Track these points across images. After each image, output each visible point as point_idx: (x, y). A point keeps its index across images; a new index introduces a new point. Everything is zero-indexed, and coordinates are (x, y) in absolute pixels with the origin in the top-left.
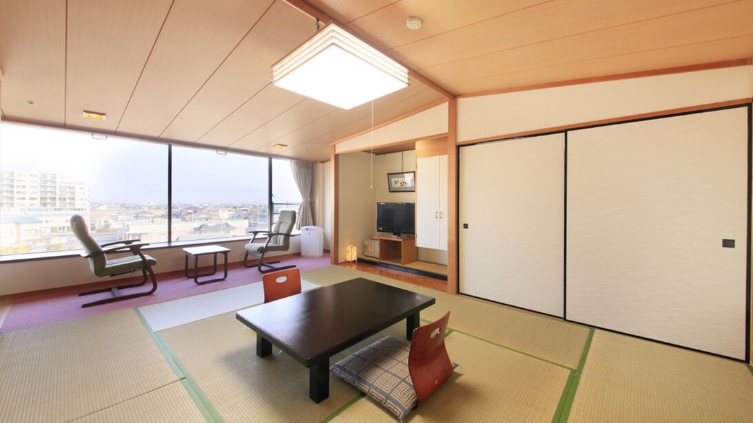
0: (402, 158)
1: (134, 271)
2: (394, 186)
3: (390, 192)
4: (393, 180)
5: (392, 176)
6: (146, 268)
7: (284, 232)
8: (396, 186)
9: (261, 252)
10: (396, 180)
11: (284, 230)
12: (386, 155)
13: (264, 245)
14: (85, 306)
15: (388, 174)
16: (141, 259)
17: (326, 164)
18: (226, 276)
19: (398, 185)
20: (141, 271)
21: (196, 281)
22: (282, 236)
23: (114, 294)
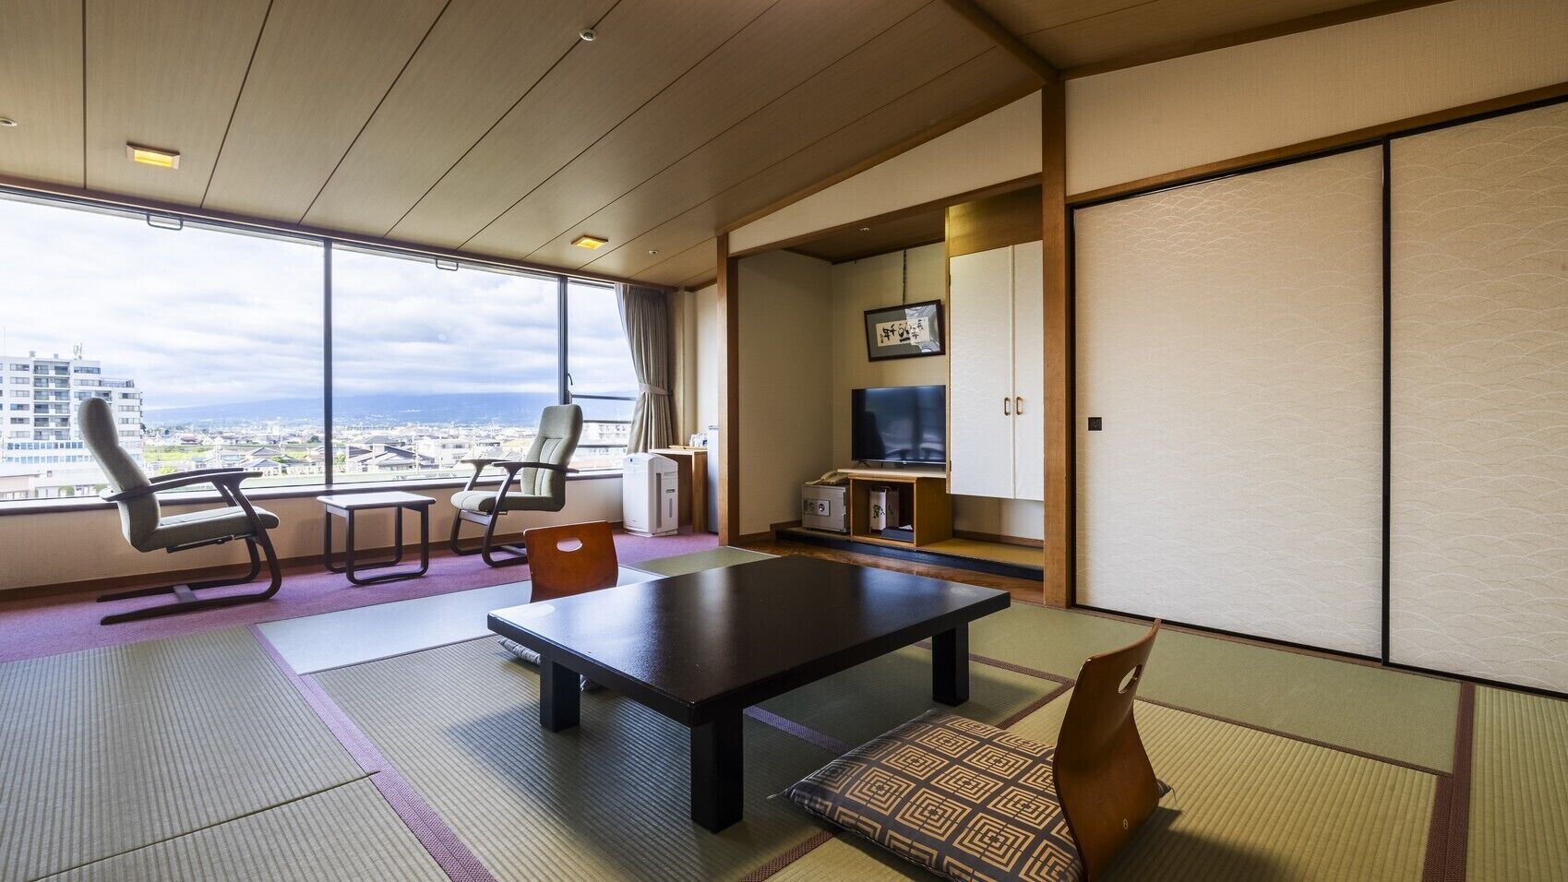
0: (905, 268)
1: (223, 541)
2: (883, 342)
3: (871, 359)
4: (880, 327)
5: (877, 315)
6: (255, 534)
7: (552, 462)
8: (887, 343)
9: (489, 513)
10: (888, 325)
11: (551, 455)
12: (861, 262)
13: (497, 495)
14: (108, 621)
15: (866, 313)
16: (244, 513)
17: (700, 292)
18: (425, 565)
19: (895, 340)
20: (243, 541)
21: (351, 578)
22: (548, 472)
23: (178, 596)
